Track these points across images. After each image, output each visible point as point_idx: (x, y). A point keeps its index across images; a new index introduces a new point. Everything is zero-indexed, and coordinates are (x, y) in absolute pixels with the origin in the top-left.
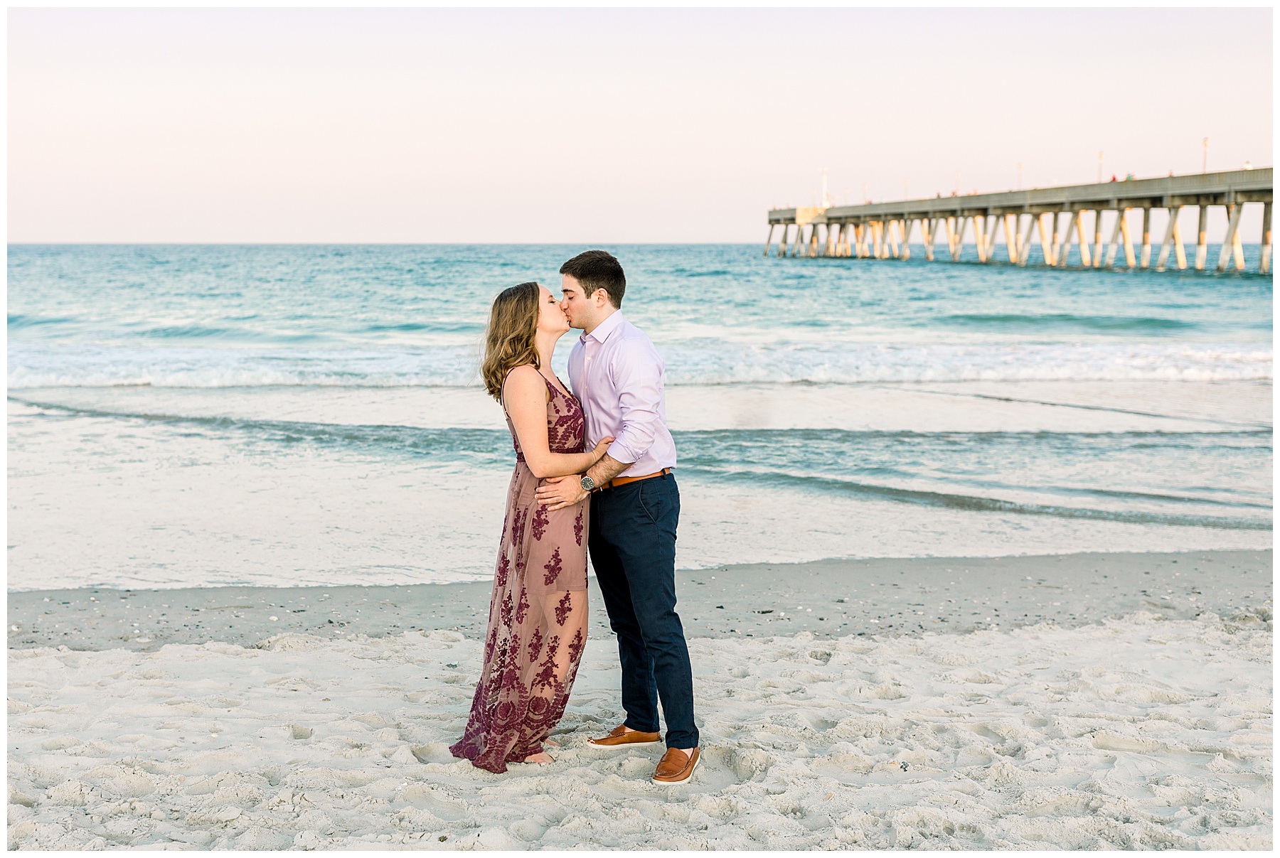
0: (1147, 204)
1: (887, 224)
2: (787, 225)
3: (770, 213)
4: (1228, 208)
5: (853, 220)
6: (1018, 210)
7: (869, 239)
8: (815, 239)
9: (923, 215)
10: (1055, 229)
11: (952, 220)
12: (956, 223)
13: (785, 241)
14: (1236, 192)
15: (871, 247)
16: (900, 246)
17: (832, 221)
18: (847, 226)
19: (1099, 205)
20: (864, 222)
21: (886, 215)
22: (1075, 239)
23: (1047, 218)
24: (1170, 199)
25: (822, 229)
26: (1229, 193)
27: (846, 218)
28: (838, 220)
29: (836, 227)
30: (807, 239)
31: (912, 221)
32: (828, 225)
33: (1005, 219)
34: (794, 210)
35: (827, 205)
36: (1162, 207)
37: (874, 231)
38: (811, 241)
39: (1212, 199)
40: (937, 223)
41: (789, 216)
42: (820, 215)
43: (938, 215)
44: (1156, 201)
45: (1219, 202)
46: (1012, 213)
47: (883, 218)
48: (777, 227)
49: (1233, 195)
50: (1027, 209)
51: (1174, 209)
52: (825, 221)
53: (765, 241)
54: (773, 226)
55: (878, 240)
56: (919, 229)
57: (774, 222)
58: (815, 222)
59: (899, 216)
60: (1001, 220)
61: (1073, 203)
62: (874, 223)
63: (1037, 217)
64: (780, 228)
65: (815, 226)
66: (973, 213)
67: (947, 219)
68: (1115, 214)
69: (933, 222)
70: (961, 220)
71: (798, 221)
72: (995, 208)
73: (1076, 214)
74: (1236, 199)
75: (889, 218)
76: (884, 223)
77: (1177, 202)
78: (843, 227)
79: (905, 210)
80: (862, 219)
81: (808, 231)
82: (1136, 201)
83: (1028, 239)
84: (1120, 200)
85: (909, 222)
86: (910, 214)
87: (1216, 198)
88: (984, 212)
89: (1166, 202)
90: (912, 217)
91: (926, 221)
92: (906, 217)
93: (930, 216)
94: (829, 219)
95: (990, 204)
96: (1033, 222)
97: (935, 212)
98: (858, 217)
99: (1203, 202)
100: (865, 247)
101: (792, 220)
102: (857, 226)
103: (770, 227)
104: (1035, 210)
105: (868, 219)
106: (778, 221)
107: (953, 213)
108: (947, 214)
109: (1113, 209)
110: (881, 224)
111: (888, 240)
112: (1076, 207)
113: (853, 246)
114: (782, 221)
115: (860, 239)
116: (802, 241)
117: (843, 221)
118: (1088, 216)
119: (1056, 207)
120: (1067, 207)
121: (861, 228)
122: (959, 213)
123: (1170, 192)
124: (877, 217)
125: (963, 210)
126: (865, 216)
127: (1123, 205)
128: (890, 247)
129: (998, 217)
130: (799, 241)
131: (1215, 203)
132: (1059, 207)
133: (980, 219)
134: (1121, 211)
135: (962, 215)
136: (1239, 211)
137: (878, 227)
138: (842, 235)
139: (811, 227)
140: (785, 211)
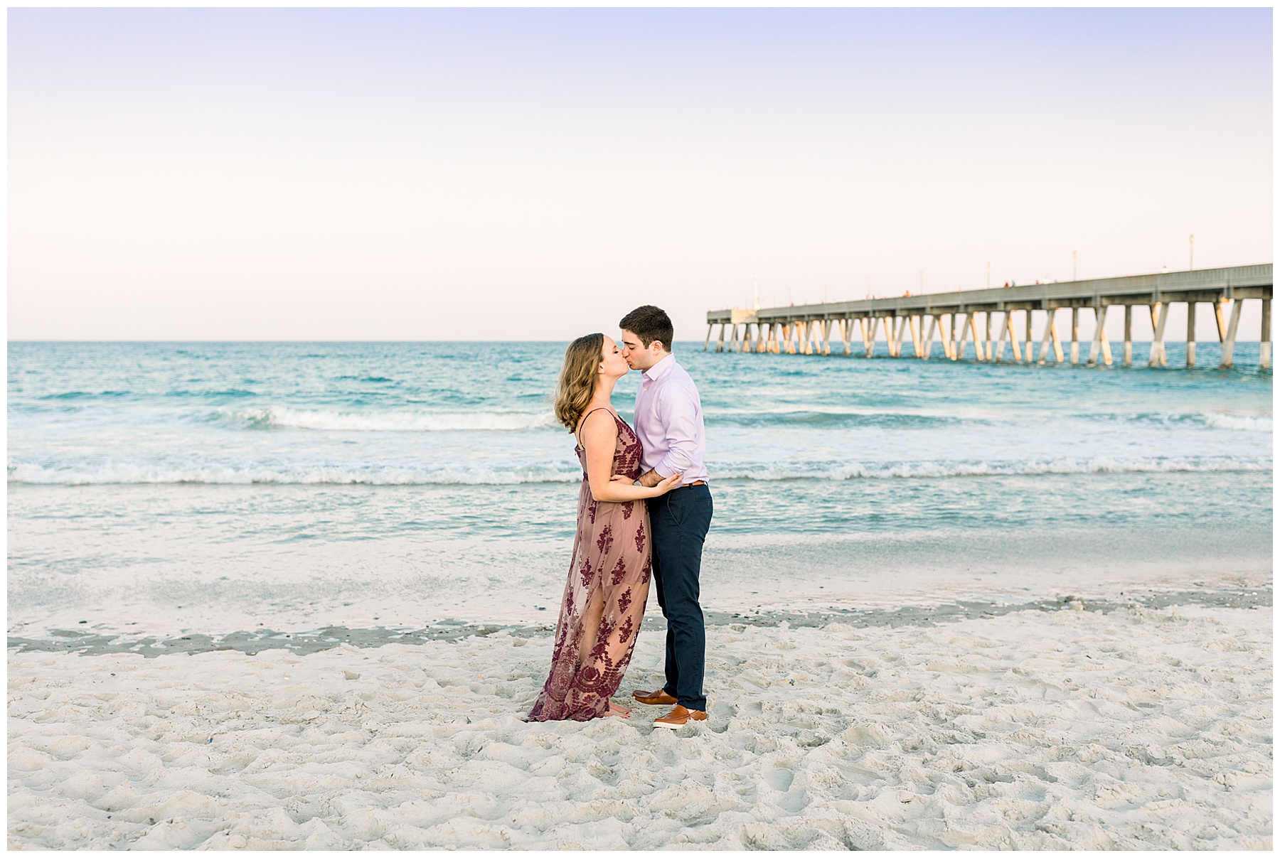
0: (1029, 307)
1: (810, 323)
2: (723, 325)
3: (709, 313)
4: (1096, 310)
5: (780, 320)
6: (921, 311)
7: (795, 338)
8: (748, 335)
9: (841, 316)
10: (953, 327)
11: (865, 320)
12: (869, 322)
13: (722, 339)
14: (1102, 297)
15: (797, 344)
16: (821, 344)
17: (763, 321)
18: (776, 325)
19: (989, 307)
20: (790, 322)
21: (809, 316)
22: (970, 338)
23: (946, 318)
24: (1047, 302)
25: (754, 327)
26: (1096, 297)
27: (775, 318)
28: (767, 319)
29: (766, 327)
30: (741, 337)
31: (831, 321)
32: (759, 324)
33: (910, 320)
34: (729, 312)
35: (758, 307)
36: (1041, 309)
37: (799, 330)
38: (746, 338)
39: (1082, 303)
40: (853, 323)
41: (725, 317)
42: (751, 316)
43: (853, 316)
44: (1036, 304)
45: (1088, 305)
46: (916, 315)
47: (806, 318)
48: (714, 326)
49: (1098, 299)
50: (928, 310)
51: (1051, 311)
52: (757, 321)
53: (704, 339)
54: (711, 325)
55: (803, 338)
56: (837, 327)
57: (712, 322)
58: (747, 322)
59: (820, 317)
60: (908, 319)
61: (967, 306)
62: (800, 323)
63: (937, 317)
64: (717, 328)
65: (747, 325)
66: (883, 314)
67: (861, 320)
68: (1002, 315)
69: (850, 321)
70: (873, 320)
71: (733, 321)
72: (902, 310)
73: (970, 315)
74: (1101, 302)
75: (811, 318)
76: (807, 323)
77: (1053, 305)
78: (772, 326)
79: (825, 311)
80: (789, 319)
81: (742, 329)
82: (1020, 304)
83: (930, 337)
84: (1006, 303)
85: (829, 322)
86: (829, 314)
87: (1085, 302)
88: (892, 313)
89: (1044, 304)
90: (831, 317)
91: (843, 322)
92: (826, 317)
93: (847, 316)
94: (760, 319)
95: (898, 306)
96: (934, 322)
97: (851, 313)
98: (785, 318)
99: (1075, 305)
100: (792, 343)
101: (728, 320)
102: (784, 325)
103: (709, 326)
104: (936, 312)
105: (793, 319)
106: (715, 321)
107: (866, 314)
108: (861, 316)
109: (1000, 311)
110: (805, 324)
111: (811, 339)
112: (970, 309)
113: (781, 344)
114: (719, 321)
115: (787, 337)
116: (737, 339)
117: (772, 321)
118: (980, 317)
119: (953, 309)
120: (962, 309)
121: (788, 327)
122: (871, 314)
123: (1048, 297)
124: (801, 318)
125: (874, 312)
126: (791, 317)
127: (1009, 307)
128: (813, 344)
129: (904, 318)
130: (735, 339)
131: (1085, 306)
132: (955, 309)
133: (889, 319)
134: (1008, 313)
135: (874, 317)
136: (1105, 313)
137: (802, 327)
138: (772, 333)
139: (745, 326)
140: (722, 312)
